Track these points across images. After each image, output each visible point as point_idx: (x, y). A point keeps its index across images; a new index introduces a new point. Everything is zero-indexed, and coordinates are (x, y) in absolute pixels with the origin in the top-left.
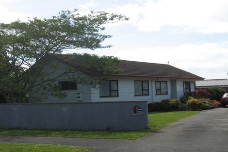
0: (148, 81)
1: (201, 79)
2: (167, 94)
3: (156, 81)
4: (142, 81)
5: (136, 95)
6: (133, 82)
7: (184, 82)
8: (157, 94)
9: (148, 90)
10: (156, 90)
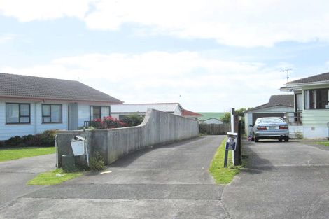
0: (29, 104)
1: (119, 102)
2: (61, 122)
3: (43, 104)
4: (20, 104)
5: (7, 124)
6: (5, 104)
7: (90, 106)
8: (43, 123)
9: (29, 116)
10: (43, 116)
